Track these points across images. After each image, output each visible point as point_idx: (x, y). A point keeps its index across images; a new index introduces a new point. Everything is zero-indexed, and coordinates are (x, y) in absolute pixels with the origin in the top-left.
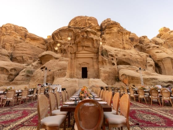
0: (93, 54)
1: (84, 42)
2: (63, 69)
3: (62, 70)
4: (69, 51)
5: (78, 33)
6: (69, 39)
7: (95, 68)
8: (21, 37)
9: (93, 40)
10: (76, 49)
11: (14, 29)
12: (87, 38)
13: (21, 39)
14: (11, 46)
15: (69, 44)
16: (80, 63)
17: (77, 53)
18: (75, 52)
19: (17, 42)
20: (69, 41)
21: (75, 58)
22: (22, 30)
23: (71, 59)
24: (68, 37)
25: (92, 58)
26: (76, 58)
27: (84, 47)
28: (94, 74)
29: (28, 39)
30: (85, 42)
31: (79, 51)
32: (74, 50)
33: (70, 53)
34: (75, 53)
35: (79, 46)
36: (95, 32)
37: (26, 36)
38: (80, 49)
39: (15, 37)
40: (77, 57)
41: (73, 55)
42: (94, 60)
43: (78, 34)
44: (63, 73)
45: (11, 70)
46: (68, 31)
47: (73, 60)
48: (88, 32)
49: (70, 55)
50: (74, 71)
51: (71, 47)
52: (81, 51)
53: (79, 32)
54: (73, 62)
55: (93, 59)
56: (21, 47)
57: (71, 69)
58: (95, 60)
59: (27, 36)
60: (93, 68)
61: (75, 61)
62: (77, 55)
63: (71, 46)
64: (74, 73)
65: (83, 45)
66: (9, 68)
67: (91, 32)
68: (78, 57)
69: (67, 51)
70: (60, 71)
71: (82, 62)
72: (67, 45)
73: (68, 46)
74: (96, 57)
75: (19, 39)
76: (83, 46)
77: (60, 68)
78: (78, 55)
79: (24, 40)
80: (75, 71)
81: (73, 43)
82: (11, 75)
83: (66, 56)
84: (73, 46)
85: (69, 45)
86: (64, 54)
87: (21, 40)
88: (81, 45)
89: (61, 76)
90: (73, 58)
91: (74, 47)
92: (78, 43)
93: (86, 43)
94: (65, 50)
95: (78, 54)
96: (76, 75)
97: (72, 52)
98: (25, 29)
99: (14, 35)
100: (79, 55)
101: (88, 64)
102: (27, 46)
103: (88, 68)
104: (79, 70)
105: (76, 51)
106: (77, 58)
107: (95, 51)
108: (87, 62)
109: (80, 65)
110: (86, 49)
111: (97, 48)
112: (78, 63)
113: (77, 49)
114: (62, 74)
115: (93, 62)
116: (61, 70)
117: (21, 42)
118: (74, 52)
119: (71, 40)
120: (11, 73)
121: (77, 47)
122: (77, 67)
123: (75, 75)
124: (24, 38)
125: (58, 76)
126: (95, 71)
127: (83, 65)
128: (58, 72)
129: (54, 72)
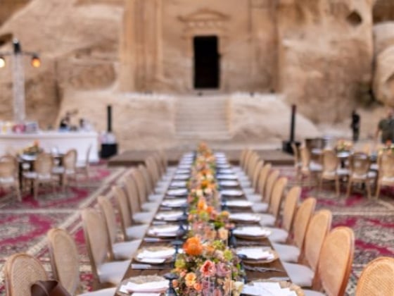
28: (254, 71)
44: (100, 66)
50: (155, 53)
57: (140, 47)
60: (250, 41)
64: (154, 67)
70: (85, 60)
77: (85, 45)
80: (160, 57)
96: (167, 75)
101: (223, 17)
103: (221, 42)
109: (182, 25)
112: (174, 11)
114: (99, 73)
115: (250, 7)
116: (88, 51)
122: (169, 37)
123: (160, 77)
125: (80, 81)
126: (258, 53)
127: (201, 24)
128: (74, 60)
129: (56, 63)
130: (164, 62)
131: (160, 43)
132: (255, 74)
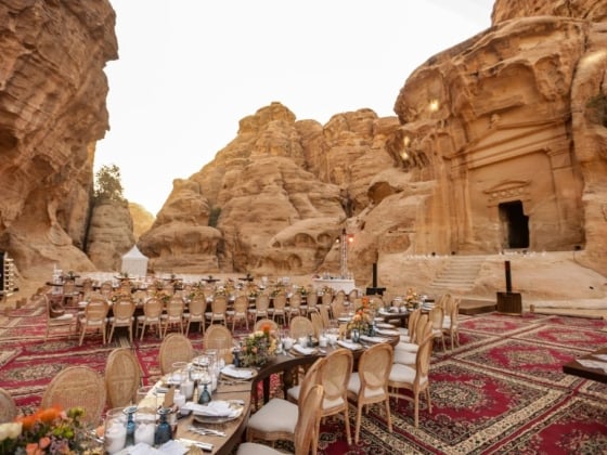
0: (546, 135)
1: (489, 95)
2: (404, 225)
3: (400, 229)
4: (436, 154)
5: (453, 73)
6: (434, 106)
7: (564, 199)
8: (362, 139)
9: (529, 69)
10: (462, 134)
11: (344, 124)
12: (495, 76)
13: (363, 144)
14: (344, 171)
15: (434, 127)
16: (488, 186)
17: (467, 151)
18: (462, 150)
19: (354, 157)
20: (434, 115)
21: (463, 174)
22: (361, 119)
23: (451, 179)
24: (429, 101)
25: (542, 152)
26: (467, 170)
27: (495, 118)
28: (563, 228)
29: (379, 137)
30: (495, 93)
31: (477, 141)
32: (454, 143)
33: (445, 158)
34: (461, 154)
35: (472, 121)
36: (539, 24)
37: (372, 131)
38: (479, 129)
39: (349, 145)
40: (470, 166)
41: (456, 162)
42: (553, 159)
43: (454, 75)
44: (400, 237)
45: (321, 237)
46: (427, 78)
47: (459, 182)
48: (497, 47)
49: (442, 167)
50: (466, 221)
51: (440, 135)
52: (485, 136)
53: (455, 69)
54: (459, 188)
55: (549, 157)
56: (363, 167)
57: (454, 218)
58: (560, 160)
59: (375, 131)
60: (556, 200)
61: (464, 186)
62: (468, 158)
63: (440, 131)
64: (466, 233)
65: (488, 109)
66: (315, 234)
67: (515, 35)
68: (476, 164)
69: (427, 154)
70: (394, 234)
71: (496, 183)
72: (429, 134)
73: (432, 136)
74: (565, 143)
75: (358, 148)
76: (489, 115)
77: (395, 224)
78: (475, 156)
79: (370, 145)
80: (471, 224)
81: (448, 115)
82: (321, 248)
83: (429, 174)
84: (448, 131)
85: (433, 131)
86: (420, 168)
87: (363, 148)
88: (478, 115)
89: (395, 248)
90: (456, 173)
91: (455, 132)
92: (463, 112)
93: (500, 98)
94: (421, 154)
95: (471, 153)
96: (478, 238)
97: (447, 155)
98: (370, 110)
99: (347, 141)
100: (478, 158)
101: (524, 184)
102: (376, 161)
103: (525, 206)
104: (487, 219)
105: (464, 143)
106: (473, 169)
107: (554, 112)
108: (519, 179)
109: (488, 197)
110: (507, 120)
111: (563, 97)
112: (479, 187)
113: (467, 137)
114: (400, 242)
115: (552, 169)
116: (396, 228)
117: (362, 153)
118: (458, 148)
119: (441, 108)
120: (319, 244)
121: (465, 126)
122: (476, 207)
123: (472, 240)
124: (368, 140)
125: (388, 247)
126: (566, 211)
127: (503, 193)
128: (388, 234)
129: (378, 237)
130: (474, 228)
131: (469, 212)
132: (564, 230)
